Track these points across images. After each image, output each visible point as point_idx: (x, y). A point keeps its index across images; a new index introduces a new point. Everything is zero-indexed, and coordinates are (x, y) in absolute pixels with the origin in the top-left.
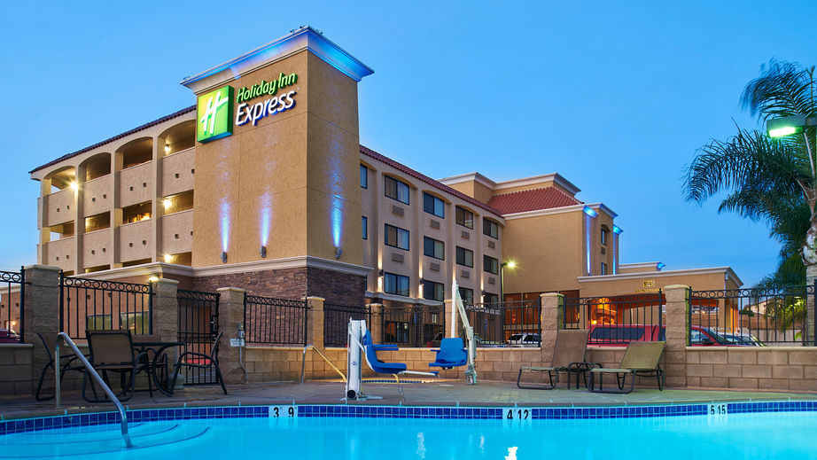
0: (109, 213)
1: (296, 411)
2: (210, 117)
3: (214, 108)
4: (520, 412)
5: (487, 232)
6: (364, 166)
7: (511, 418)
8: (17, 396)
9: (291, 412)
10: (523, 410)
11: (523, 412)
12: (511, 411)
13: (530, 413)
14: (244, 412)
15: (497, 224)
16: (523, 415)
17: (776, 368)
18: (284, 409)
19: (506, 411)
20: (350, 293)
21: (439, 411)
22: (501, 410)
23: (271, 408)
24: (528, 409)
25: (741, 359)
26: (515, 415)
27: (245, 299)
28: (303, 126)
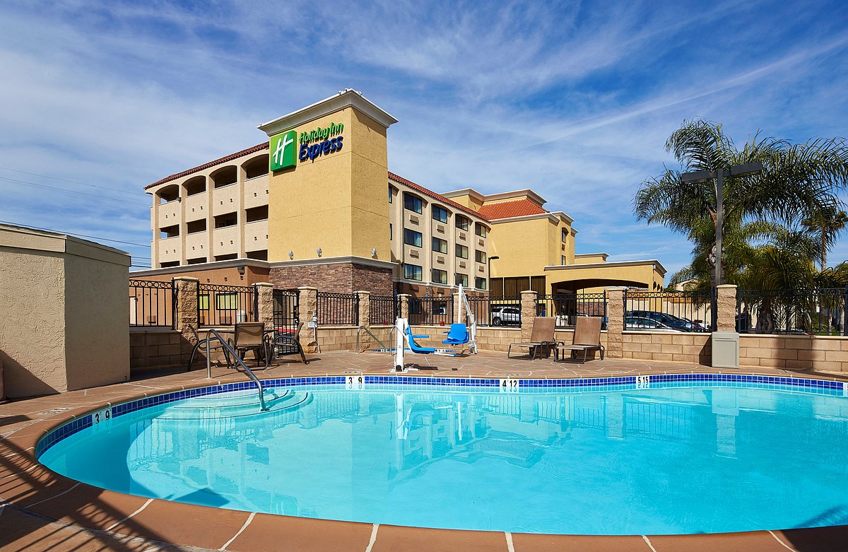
0: (205, 219)
1: (363, 380)
2: (280, 152)
3: (283, 147)
4: (511, 382)
5: (478, 233)
6: (391, 187)
7: (505, 386)
8: (172, 365)
9: (360, 380)
10: (513, 380)
11: (513, 382)
12: (505, 381)
13: (518, 383)
14: (329, 380)
15: (485, 227)
16: (513, 384)
17: (685, 347)
18: (355, 379)
19: (502, 381)
20: (382, 281)
21: (458, 381)
22: (499, 381)
23: (347, 378)
24: (516, 380)
25: (661, 340)
26: (508, 384)
27: (317, 294)
28: (348, 162)
